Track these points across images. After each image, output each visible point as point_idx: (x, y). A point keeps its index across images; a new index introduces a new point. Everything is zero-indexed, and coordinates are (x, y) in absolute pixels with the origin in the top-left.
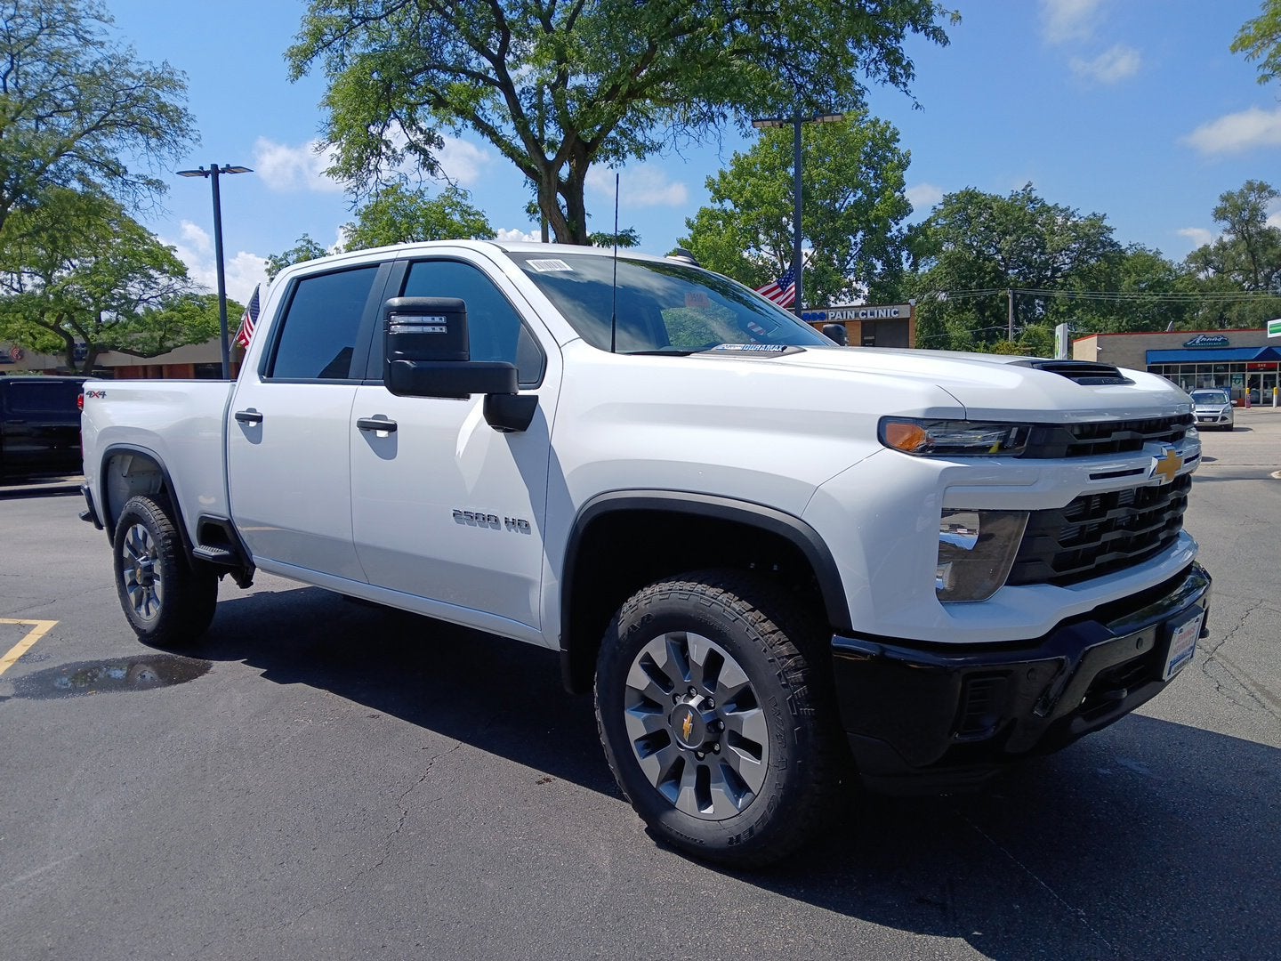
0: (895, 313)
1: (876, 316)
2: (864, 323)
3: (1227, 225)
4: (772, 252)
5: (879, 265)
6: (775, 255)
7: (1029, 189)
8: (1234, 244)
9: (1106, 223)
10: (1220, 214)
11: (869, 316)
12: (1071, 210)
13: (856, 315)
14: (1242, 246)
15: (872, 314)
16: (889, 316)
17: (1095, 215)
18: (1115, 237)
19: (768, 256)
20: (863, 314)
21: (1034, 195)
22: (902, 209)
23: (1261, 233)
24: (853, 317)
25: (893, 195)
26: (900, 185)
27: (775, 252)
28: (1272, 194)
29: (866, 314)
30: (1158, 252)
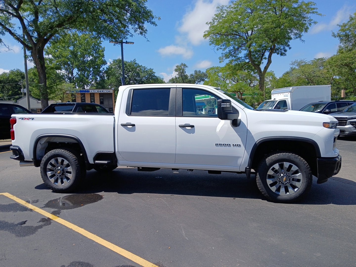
0: (109, 91)
1: (103, 92)
2: (100, 94)
3: (177, 73)
4: (65, 71)
5: (98, 78)
6: (66, 72)
7: (135, 60)
8: (179, 78)
9: (153, 71)
10: (176, 70)
11: (102, 92)
12: (146, 67)
13: (98, 91)
14: (181, 78)
15: (102, 91)
16: (107, 92)
17: (151, 69)
18: (156, 75)
19: (64, 72)
20: (100, 91)
21: (136, 62)
22: (105, 63)
23: (184, 76)
24: (97, 92)
25: (102, 59)
26: (103, 56)
27: (66, 71)
28: (187, 67)
29: (101, 91)
30: (163, 79)
